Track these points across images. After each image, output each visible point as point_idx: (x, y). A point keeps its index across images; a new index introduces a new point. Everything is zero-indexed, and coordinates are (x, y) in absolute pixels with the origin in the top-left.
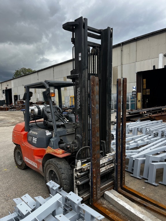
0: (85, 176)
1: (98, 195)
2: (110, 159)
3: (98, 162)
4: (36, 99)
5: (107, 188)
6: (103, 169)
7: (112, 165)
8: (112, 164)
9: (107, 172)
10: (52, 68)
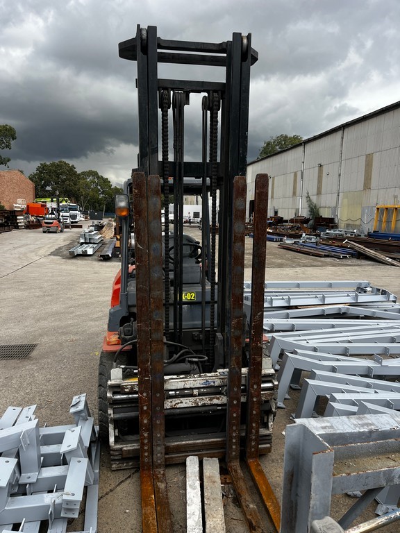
0: (133, 405)
1: (155, 456)
2: (212, 384)
3: (158, 381)
4: (294, 211)
5: (199, 451)
6: (184, 402)
7: (218, 399)
8: (218, 396)
9: (199, 412)
10: (340, 133)
